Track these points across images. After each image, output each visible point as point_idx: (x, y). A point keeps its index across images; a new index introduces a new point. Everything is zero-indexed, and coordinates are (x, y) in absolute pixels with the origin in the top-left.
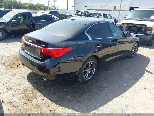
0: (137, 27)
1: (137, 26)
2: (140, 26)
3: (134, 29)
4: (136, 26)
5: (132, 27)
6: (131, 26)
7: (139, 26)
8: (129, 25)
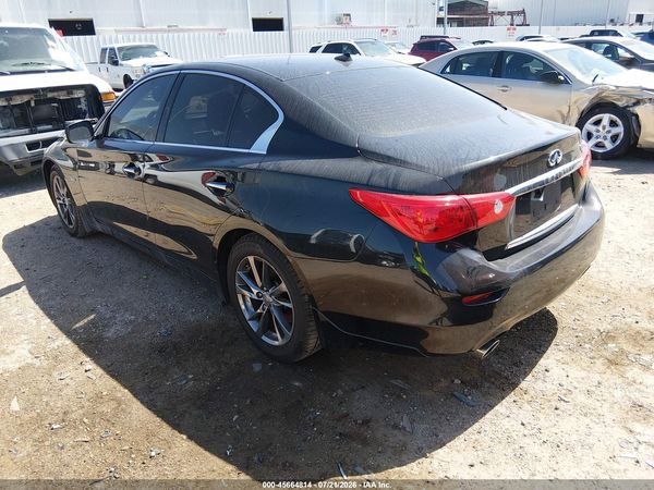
0: (54, 100)
1: (55, 94)
2: (65, 92)
3: (45, 110)
4: (50, 95)
5: (33, 104)
6: (29, 102)
7: (60, 93)
8: (18, 101)
